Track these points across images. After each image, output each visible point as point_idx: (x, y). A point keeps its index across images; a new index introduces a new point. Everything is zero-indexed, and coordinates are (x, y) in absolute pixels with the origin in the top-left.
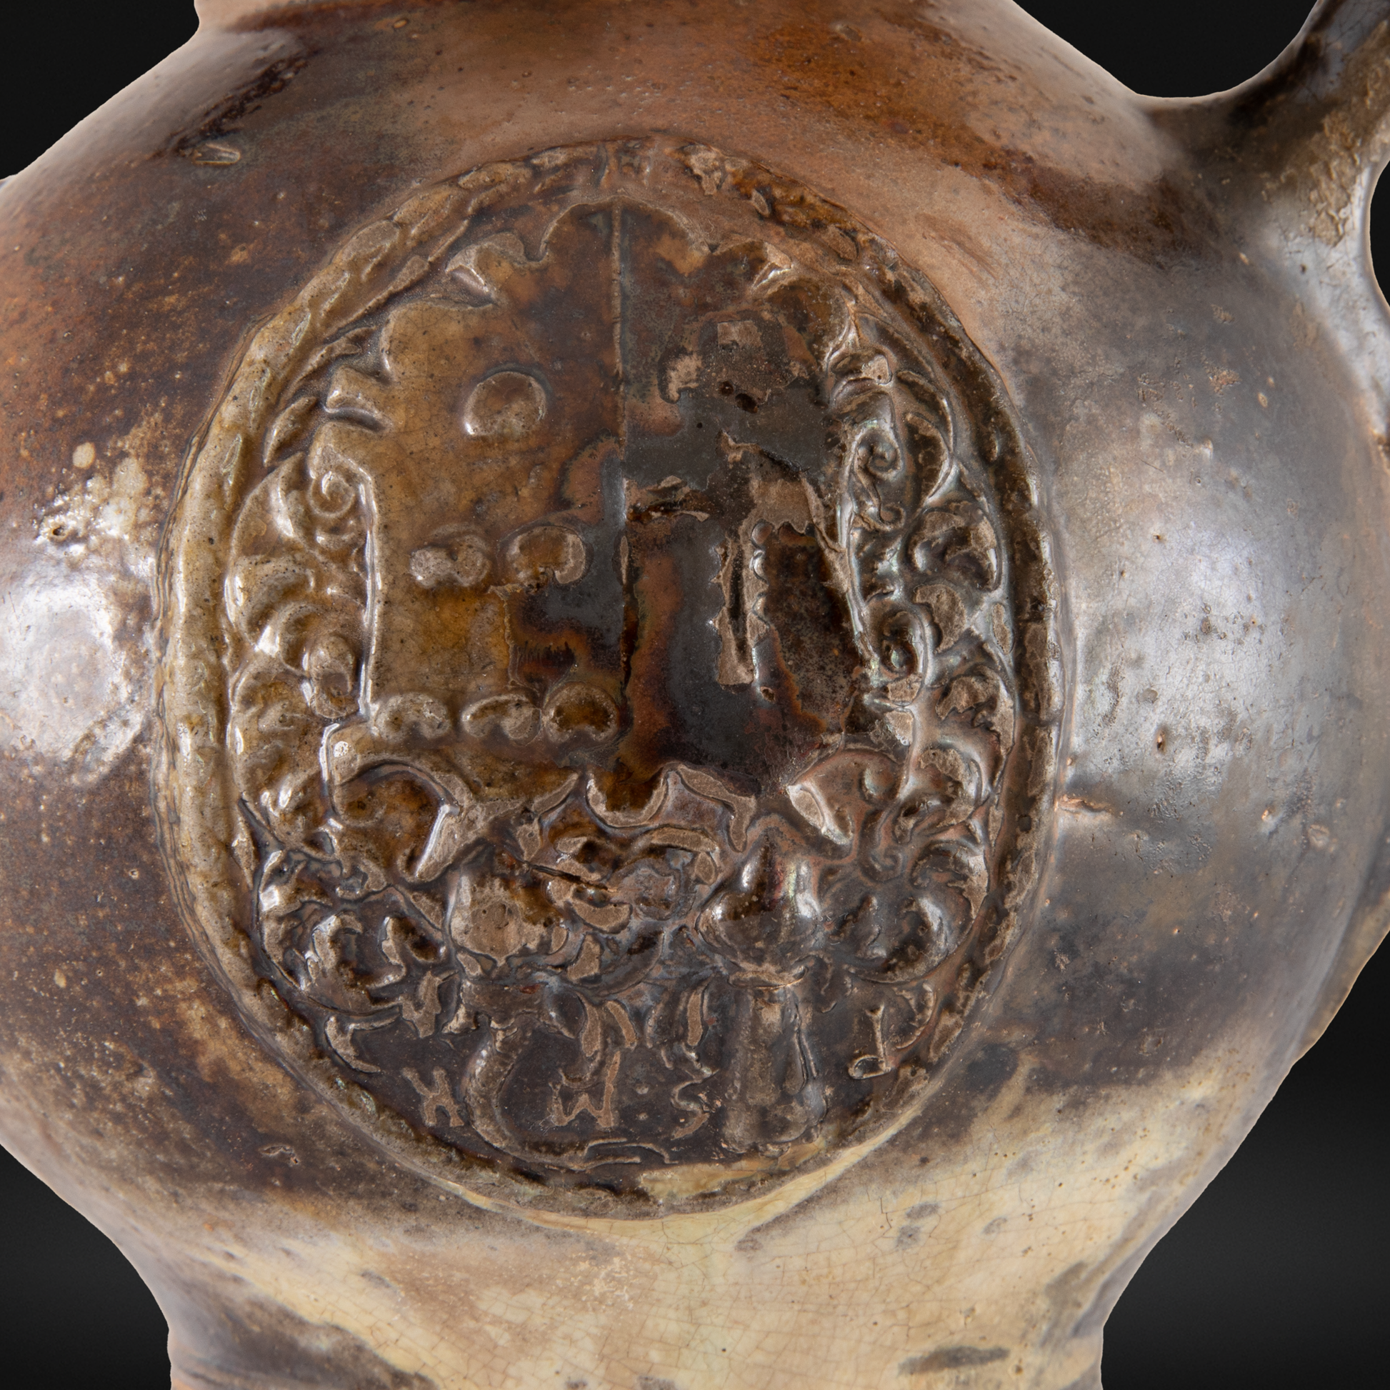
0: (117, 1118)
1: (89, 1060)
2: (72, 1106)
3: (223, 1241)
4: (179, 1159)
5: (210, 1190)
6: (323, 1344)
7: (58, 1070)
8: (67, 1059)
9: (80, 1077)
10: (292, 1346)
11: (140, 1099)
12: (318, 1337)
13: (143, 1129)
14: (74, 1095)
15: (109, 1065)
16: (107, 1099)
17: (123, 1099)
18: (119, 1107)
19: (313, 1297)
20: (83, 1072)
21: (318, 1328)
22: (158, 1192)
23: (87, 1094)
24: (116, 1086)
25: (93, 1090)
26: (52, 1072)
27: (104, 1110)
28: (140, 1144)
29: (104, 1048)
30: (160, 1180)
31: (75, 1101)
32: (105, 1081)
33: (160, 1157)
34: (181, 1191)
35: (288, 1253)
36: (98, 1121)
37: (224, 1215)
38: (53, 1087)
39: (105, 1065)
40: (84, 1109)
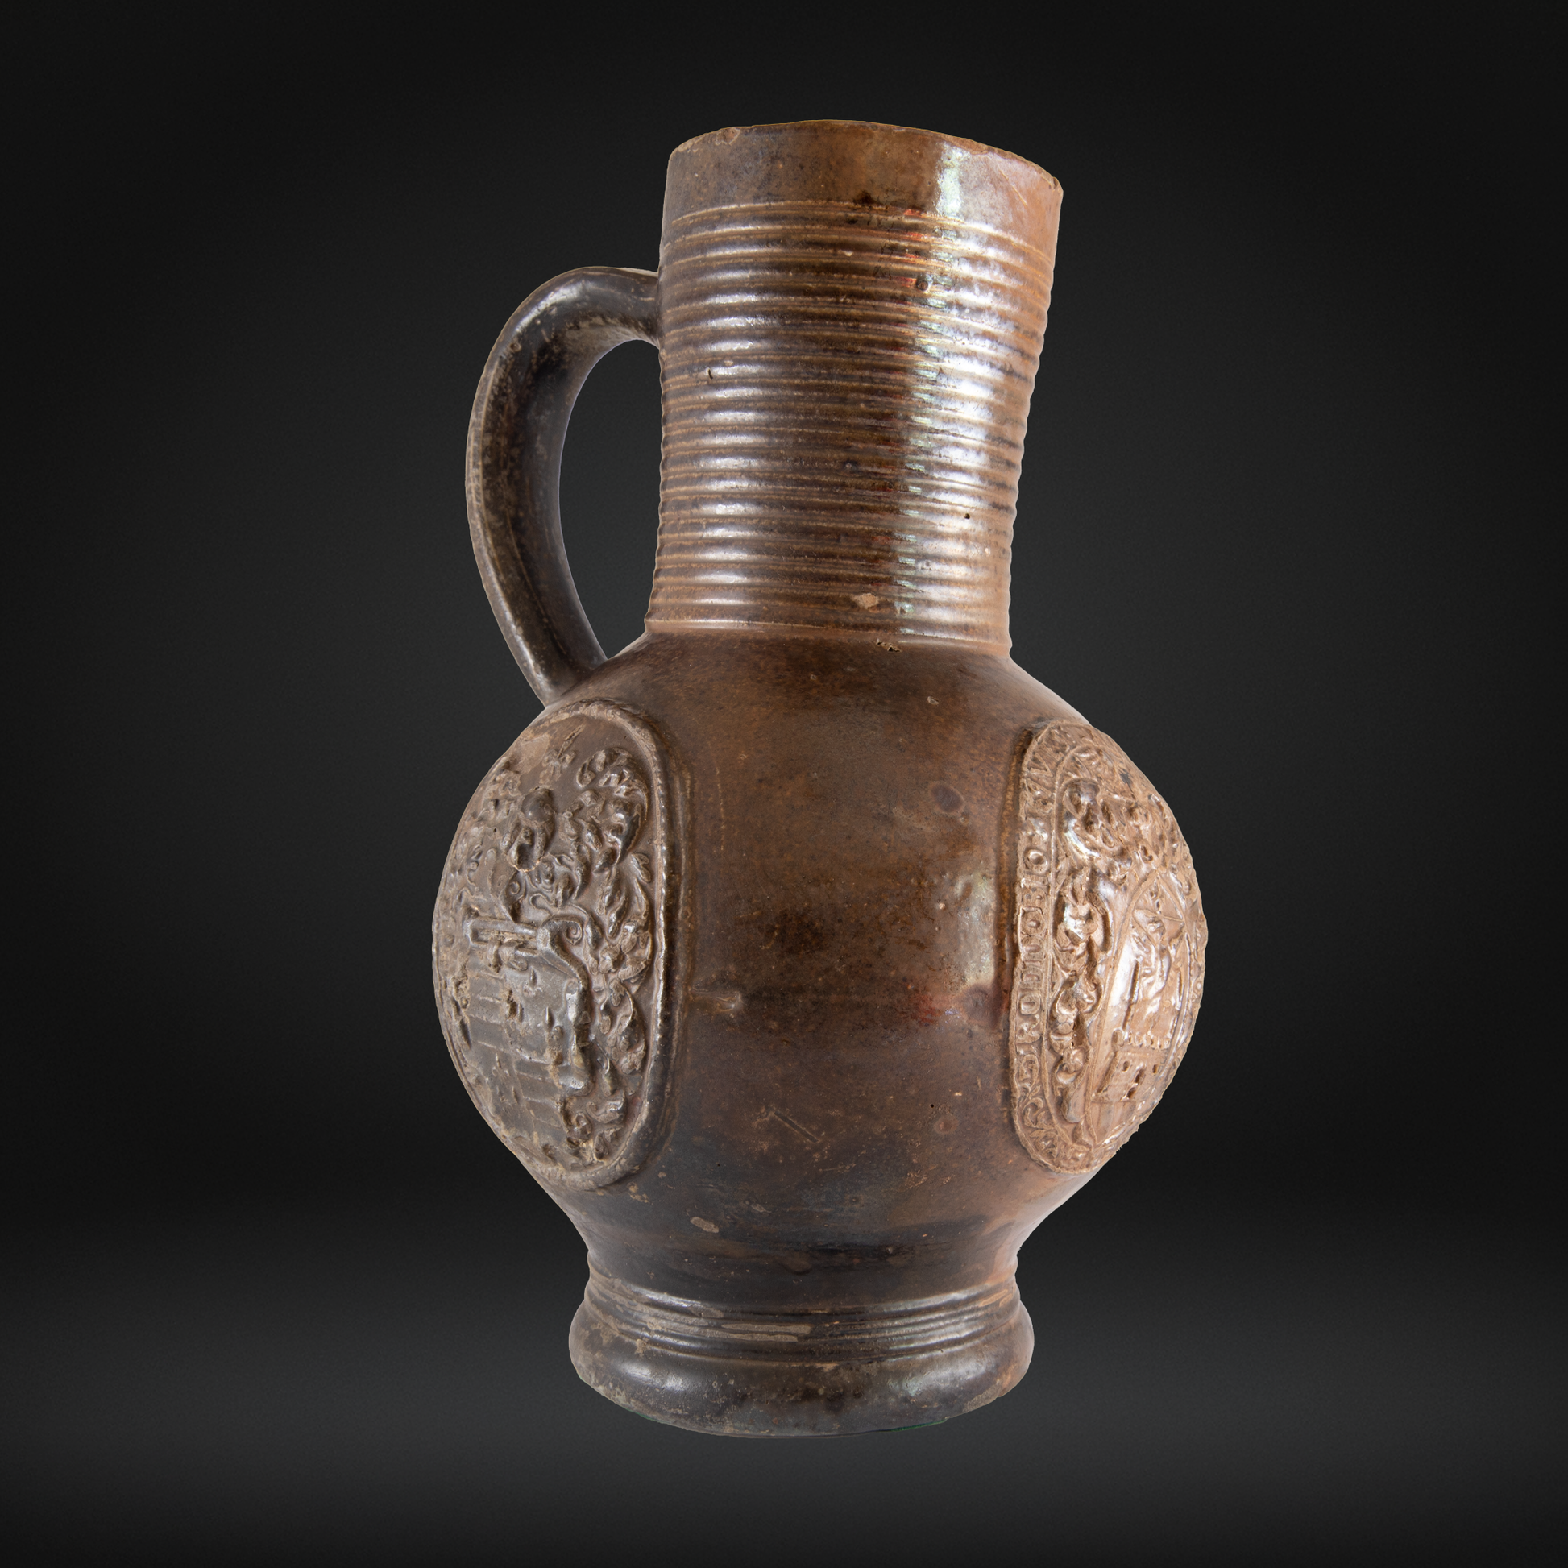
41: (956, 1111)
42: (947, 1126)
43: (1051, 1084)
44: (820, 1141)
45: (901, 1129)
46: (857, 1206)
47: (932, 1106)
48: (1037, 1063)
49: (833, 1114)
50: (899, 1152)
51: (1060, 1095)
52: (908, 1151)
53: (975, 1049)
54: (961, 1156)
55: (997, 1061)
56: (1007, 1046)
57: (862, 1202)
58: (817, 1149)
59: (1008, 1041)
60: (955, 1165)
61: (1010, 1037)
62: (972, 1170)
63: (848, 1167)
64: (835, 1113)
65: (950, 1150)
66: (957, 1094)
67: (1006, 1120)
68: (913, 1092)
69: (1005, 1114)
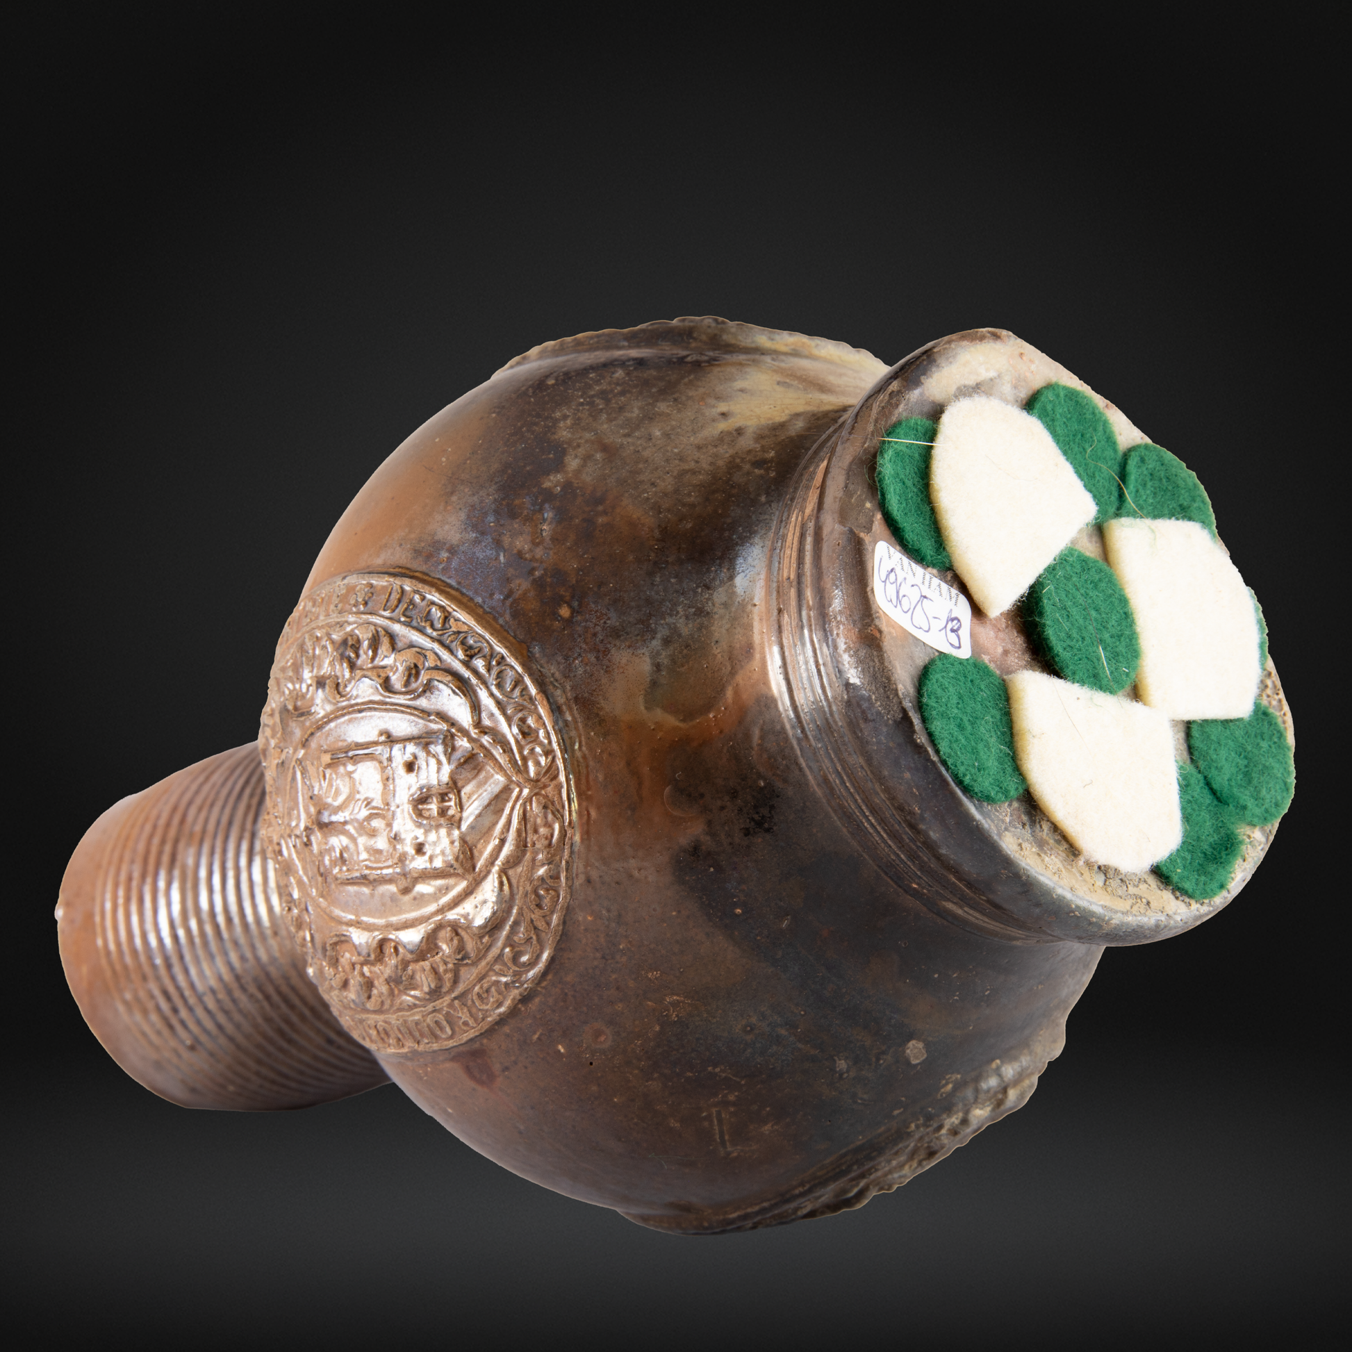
0: (623, 393)
1: (590, 387)
2: (602, 410)
3: (714, 406)
4: (661, 384)
5: (685, 384)
6: (800, 424)
7: (582, 404)
8: (582, 396)
9: (593, 396)
10: (791, 439)
11: (624, 378)
12: (795, 424)
13: (636, 386)
14: (598, 405)
15: (599, 380)
16: (612, 391)
17: (617, 384)
18: (619, 388)
19: (772, 406)
20: (592, 393)
21: (790, 421)
22: (668, 406)
23: (602, 399)
24: (610, 383)
25: (603, 394)
26: (581, 408)
27: (615, 396)
28: (641, 393)
29: (592, 379)
30: (664, 400)
31: (601, 407)
32: (604, 386)
33: (654, 390)
34: (676, 396)
35: (742, 390)
36: (617, 403)
37: (701, 390)
38: (587, 413)
39: (598, 382)
40: (607, 405)
41: (577, 1039)
42: (598, 1033)
43: (484, 956)
44: (714, 1110)
45: (636, 1072)
46: (754, 1020)
47: (591, 1064)
48: (477, 988)
49: (677, 1125)
50: (661, 1050)
51: (487, 938)
52: (652, 1044)
53: (513, 1058)
54: (618, 988)
55: (506, 1029)
56: (486, 1031)
57: (744, 1022)
58: (725, 1103)
59: (481, 1034)
60: (631, 984)
61: (477, 1034)
62: (624, 959)
63: (717, 1070)
64: (674, 1124)
65: (619, 1007)
66: (562, 1050)
67: (550, 977)
68: (594, 1088)
69: (544, 984)
